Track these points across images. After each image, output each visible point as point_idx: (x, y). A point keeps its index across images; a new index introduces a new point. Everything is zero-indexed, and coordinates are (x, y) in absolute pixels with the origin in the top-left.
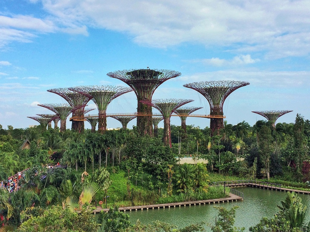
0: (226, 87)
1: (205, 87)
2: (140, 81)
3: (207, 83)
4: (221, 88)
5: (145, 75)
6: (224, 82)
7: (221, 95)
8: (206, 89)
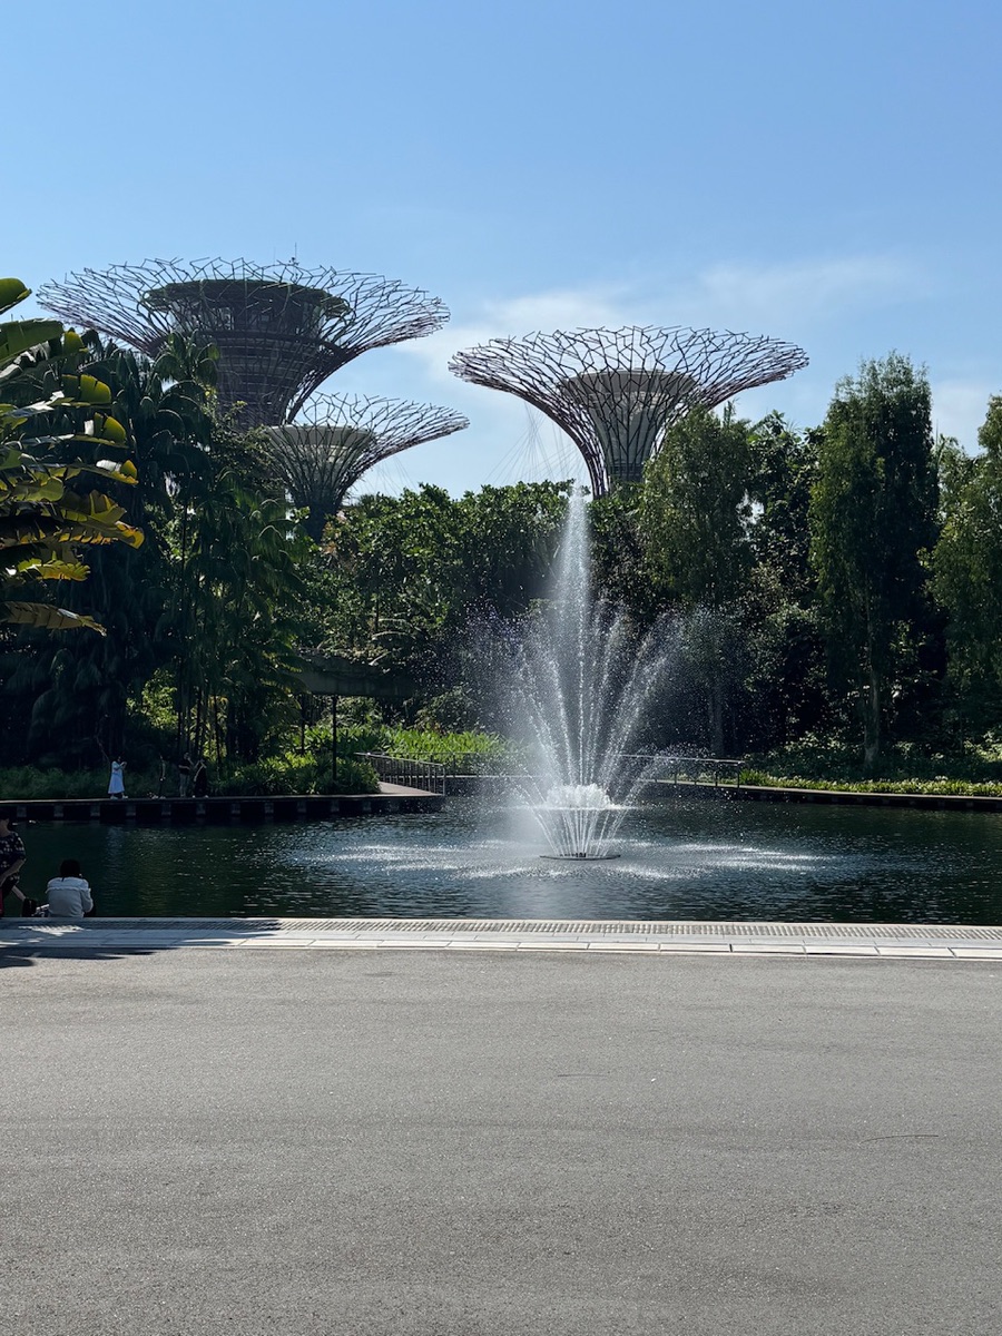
0: (668, 370)
1: (557, 369)
3: (565, 343)
4: (645, 376)
6: (653, 335)
8: (567, 386)
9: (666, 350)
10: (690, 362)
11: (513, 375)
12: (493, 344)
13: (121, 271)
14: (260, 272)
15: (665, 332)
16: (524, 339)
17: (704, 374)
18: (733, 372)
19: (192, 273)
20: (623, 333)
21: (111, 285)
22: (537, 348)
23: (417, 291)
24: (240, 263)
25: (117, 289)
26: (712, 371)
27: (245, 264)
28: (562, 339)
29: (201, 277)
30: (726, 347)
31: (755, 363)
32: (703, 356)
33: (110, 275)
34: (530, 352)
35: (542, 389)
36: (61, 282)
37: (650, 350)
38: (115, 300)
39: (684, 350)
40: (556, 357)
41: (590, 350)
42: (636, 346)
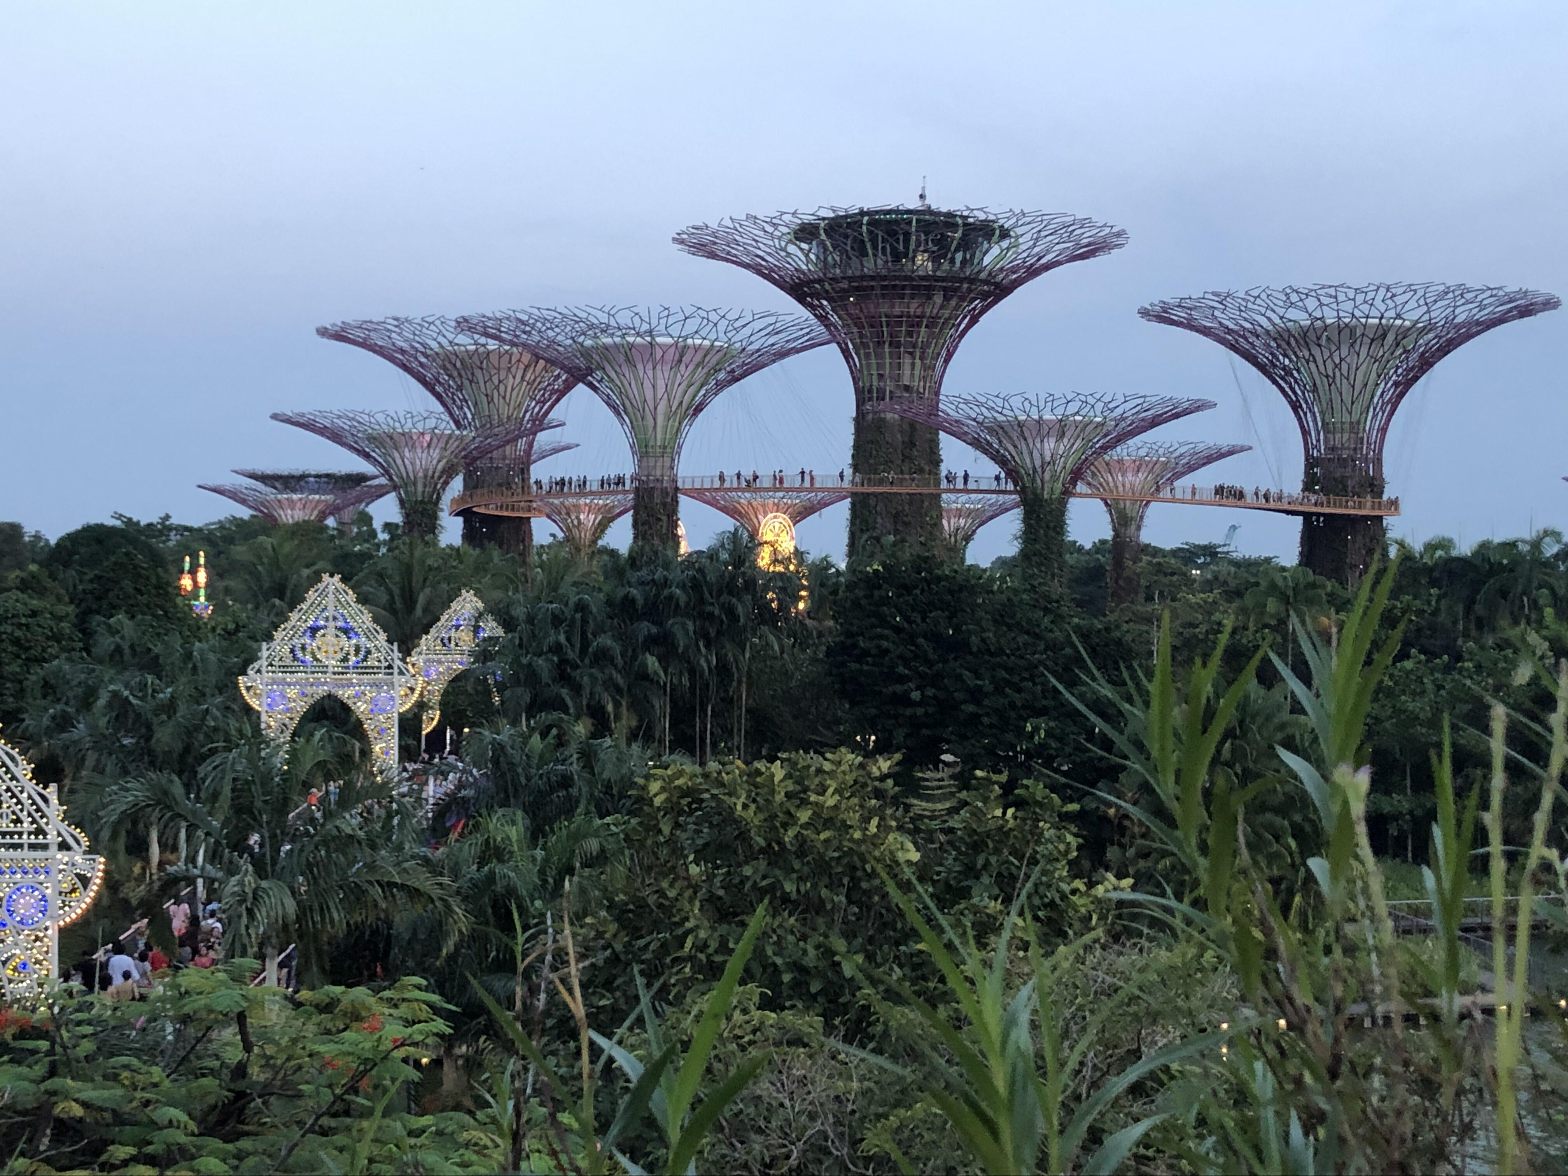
2: (872, 278)
4: (1380, 332)
5: (907, 247)
7: (1374, 375)
9: (1412, 304)
10: (1433, 315)
41: (1321, 305)
42: (1378, 302)
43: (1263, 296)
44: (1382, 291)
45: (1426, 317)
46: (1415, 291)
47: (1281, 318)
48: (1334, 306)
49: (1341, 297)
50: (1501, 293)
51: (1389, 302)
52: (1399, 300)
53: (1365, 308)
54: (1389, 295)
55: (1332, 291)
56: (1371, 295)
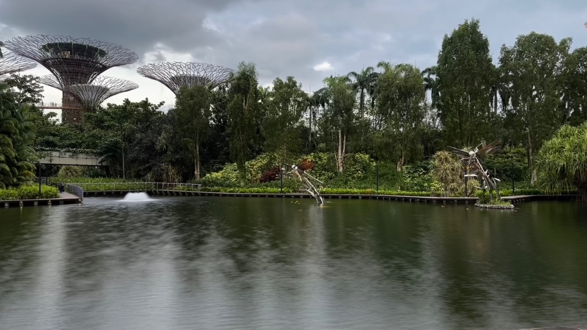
0: (201, 75)
3: (170, 66)
6: (196, 65)
9: (200, 70)
10: (207, 74)
11: (156, 75)
12: (149, 65)
13: (30, 38)
14: (76, 40)
15: (200, 64)
16: (158, 64)
17: (212, 77)
18: (220, 77)
19: (54, 40)
20: (187, 64)
21: (28, 42)
22: (162, 67)
23: (127, 49)
24: (69, 37)
25: (30, 43)
26: (214, 76)
27: (71, 38)
28: (169, 64)
29: (57, 41)
30: (217, 70)
31: (226, 75)
32: (211, 72)
33: (27, 39)
34: (160, 68)
35: (165, 79)
36: (11, 41)
37: (196, 70)
38: (29, 47)
39: (206, 70)
40: (168, 70)
41: (178, 68)
42: (191, 68)
43: (163, 65)
44: (192, 65)
45: (205, 74)
46: (200, 66)
47: (169, 72)
48: (181, 69)
49: (182, 67)
50: (223, 69)
51: (194, 68)
52: (197, 68)
53: (189, 70)
54: (194, 66)
55: (179, 64)
56: (189, 66)
